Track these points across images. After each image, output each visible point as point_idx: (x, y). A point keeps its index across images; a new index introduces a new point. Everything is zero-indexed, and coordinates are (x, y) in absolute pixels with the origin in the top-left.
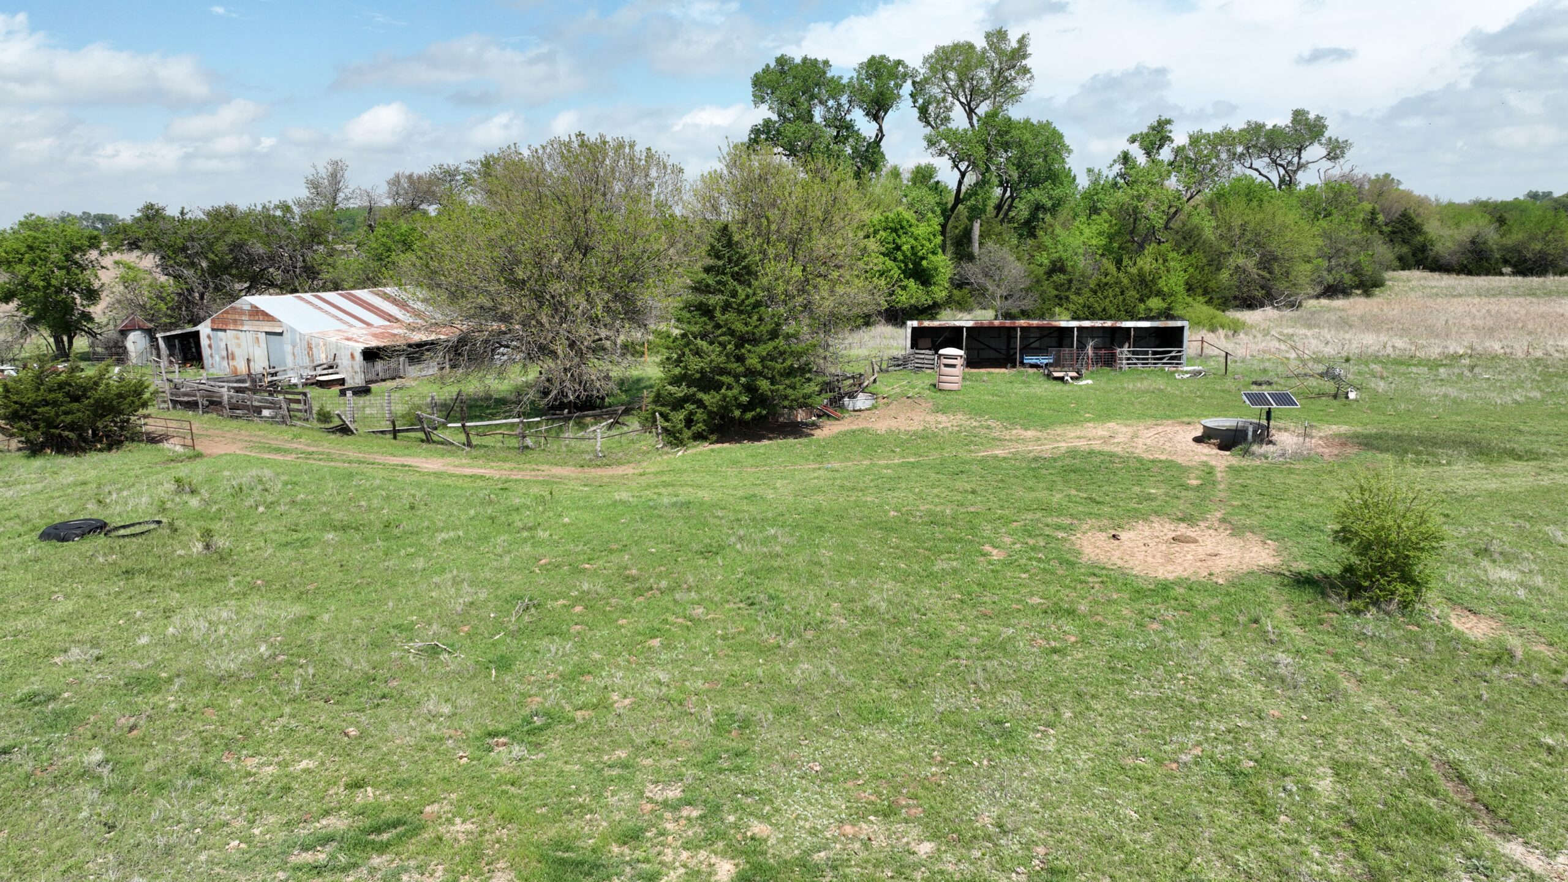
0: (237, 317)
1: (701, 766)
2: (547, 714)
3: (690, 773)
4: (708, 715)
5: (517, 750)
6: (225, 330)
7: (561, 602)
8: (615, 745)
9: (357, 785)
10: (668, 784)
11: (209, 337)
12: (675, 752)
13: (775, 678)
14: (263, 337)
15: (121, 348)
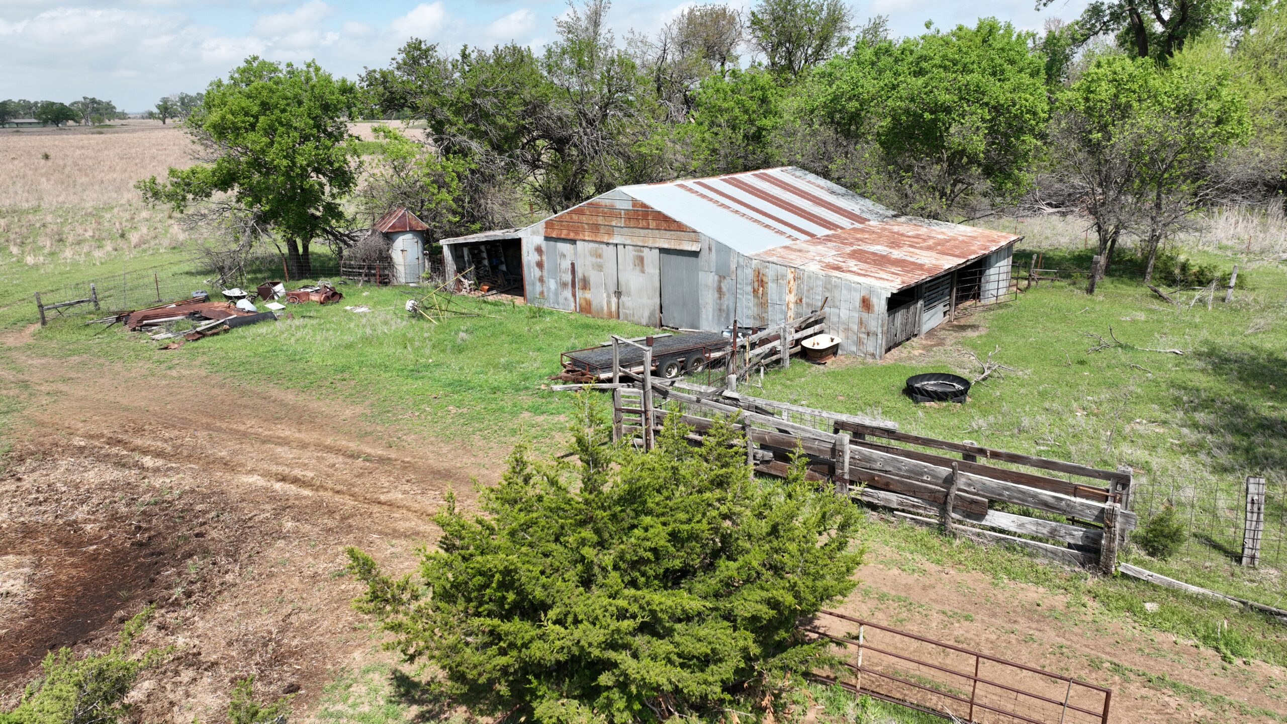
0: (600, 220)
6: (573, 242)
11: (539, 250)
14: (652, 257)
15: (386, 260)
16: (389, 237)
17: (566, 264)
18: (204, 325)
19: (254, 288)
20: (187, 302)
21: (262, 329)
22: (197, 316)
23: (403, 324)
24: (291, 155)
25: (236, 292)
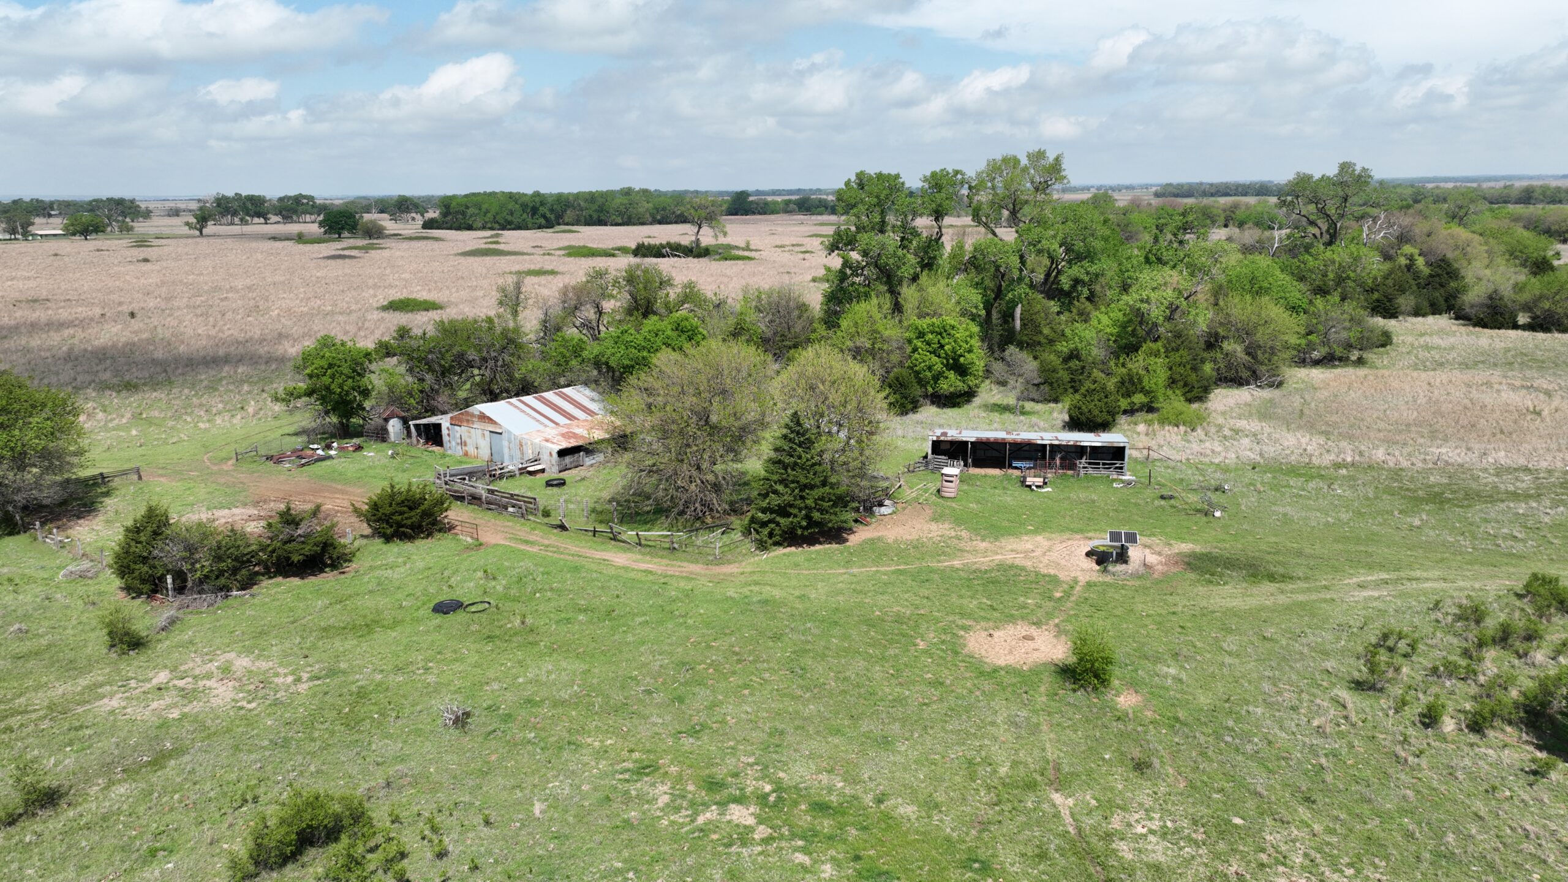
0: (469, 418)
1: (762, 750)
2: (701, 725)
3: (758, 753)
4: (767, 729)
5: (691, 740)
6: (460, 426)
7: (703, 666)
8: (729, 740)
9: (631, 751)
10: (749, 756)
11: (448, 428)
12: (753, 744)
13: (797, 712)
14: (487, 434)
15: (385, 431)
16: (386, 420)
17: (458, 435)
18: (303, 461)
19: (323, 444)
20: (294, 451)
21: (328, 463)
22: (300, 457)
23: (385, 461)
24: (341, 386)
25: (315, 446)
